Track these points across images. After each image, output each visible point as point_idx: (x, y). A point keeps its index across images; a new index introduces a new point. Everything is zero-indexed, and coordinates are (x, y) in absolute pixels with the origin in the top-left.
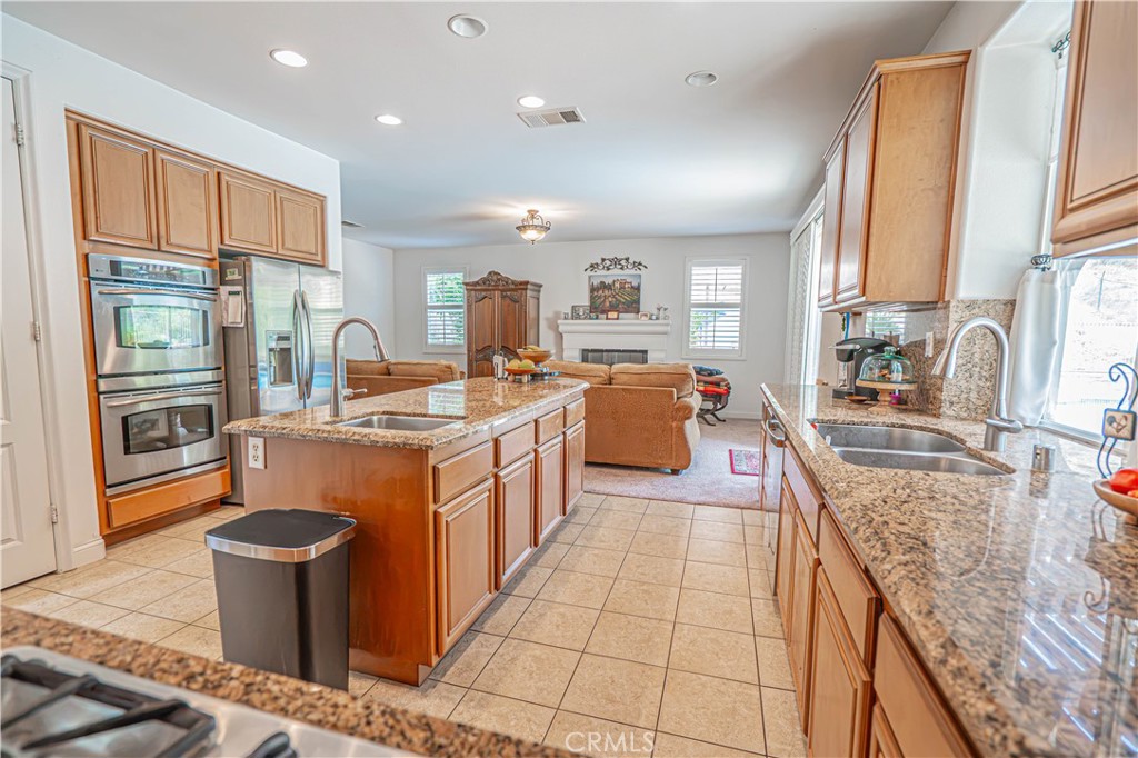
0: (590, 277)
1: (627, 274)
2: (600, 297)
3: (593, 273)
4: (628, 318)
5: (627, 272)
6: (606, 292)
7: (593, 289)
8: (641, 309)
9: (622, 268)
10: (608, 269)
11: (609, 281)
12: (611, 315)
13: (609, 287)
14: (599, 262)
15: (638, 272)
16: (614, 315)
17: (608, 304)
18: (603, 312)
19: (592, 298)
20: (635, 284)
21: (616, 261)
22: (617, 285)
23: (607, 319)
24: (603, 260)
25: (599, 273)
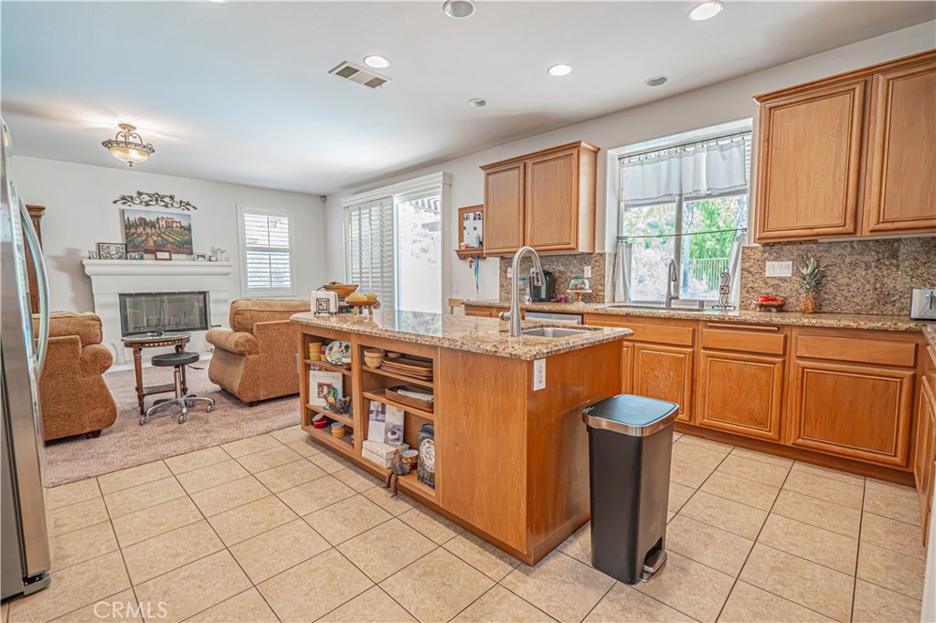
0: (123, 212)
1: (174, 213)
2: (140, 235)
3: (125, 207)
4: (179, 259)
5: (171, 210)
6: (149, 230)
7: (128, 226)
8: (194, 251)
9: (166, 206)
10: (147, 205)
11: (151, 218)
12: (160, 255)
13: (152, 225)
14: (135, 195)
15: (186, 212)
16: (166, 255)
17: (151, 243)
18: (147, 251)
19: (127, 236)
20: (185, 223)
21: (157, 198)
22: (162, 223)
23: (156, 259)
24: (140, 194)
25: (134, 207)
